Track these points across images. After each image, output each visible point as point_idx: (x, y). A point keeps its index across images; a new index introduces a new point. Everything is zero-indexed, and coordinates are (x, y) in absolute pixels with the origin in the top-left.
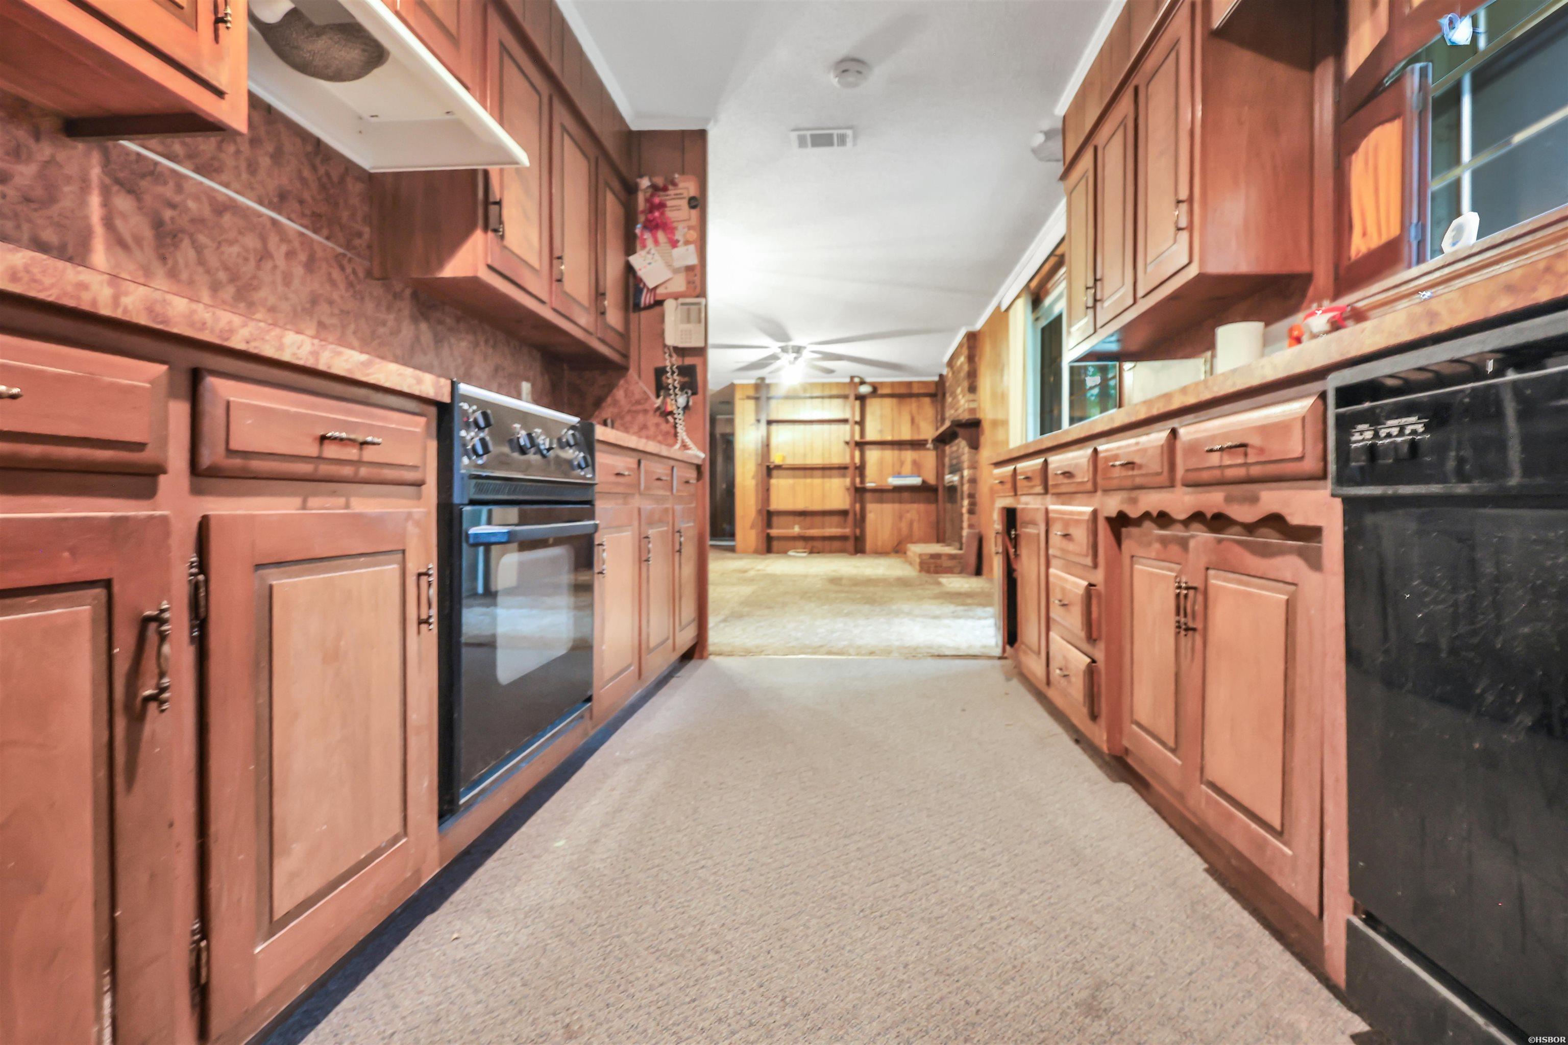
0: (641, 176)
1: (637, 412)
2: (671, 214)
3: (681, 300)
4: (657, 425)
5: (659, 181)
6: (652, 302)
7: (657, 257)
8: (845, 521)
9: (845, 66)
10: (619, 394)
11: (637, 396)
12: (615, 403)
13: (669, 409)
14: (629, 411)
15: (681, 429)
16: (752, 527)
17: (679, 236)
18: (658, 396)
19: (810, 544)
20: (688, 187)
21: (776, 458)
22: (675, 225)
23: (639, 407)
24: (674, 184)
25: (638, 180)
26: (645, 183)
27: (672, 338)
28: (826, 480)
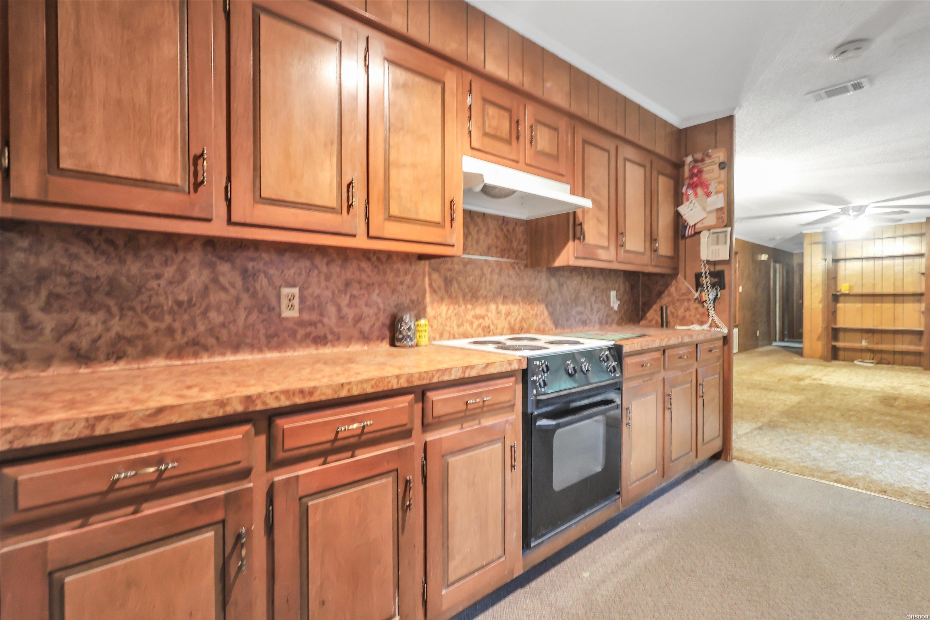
0: (687, 156)
1: (683, 300)
2: (706, 176)
3: (712, 231)
4: (697, 309)
5: (699, 156)
6: (693, 233)
7: (696, 204)
8: (920, 340)
10: (672, 289)
11: (684, 291)
12: (670, 295)
13: (704, 299)
14: (678, 300)
15: (712, 312)
16: (819, 339)
17: (712, 189)
18: (697, 291)
19: (879, 356)
20: (719, 155)
21: (844, 288)
22: (709, 182)
23: (685, 297)
24: (709, 156)
25: (685, 159)
26: (689, 159)
27: (704, 256)
28: (897, 305)
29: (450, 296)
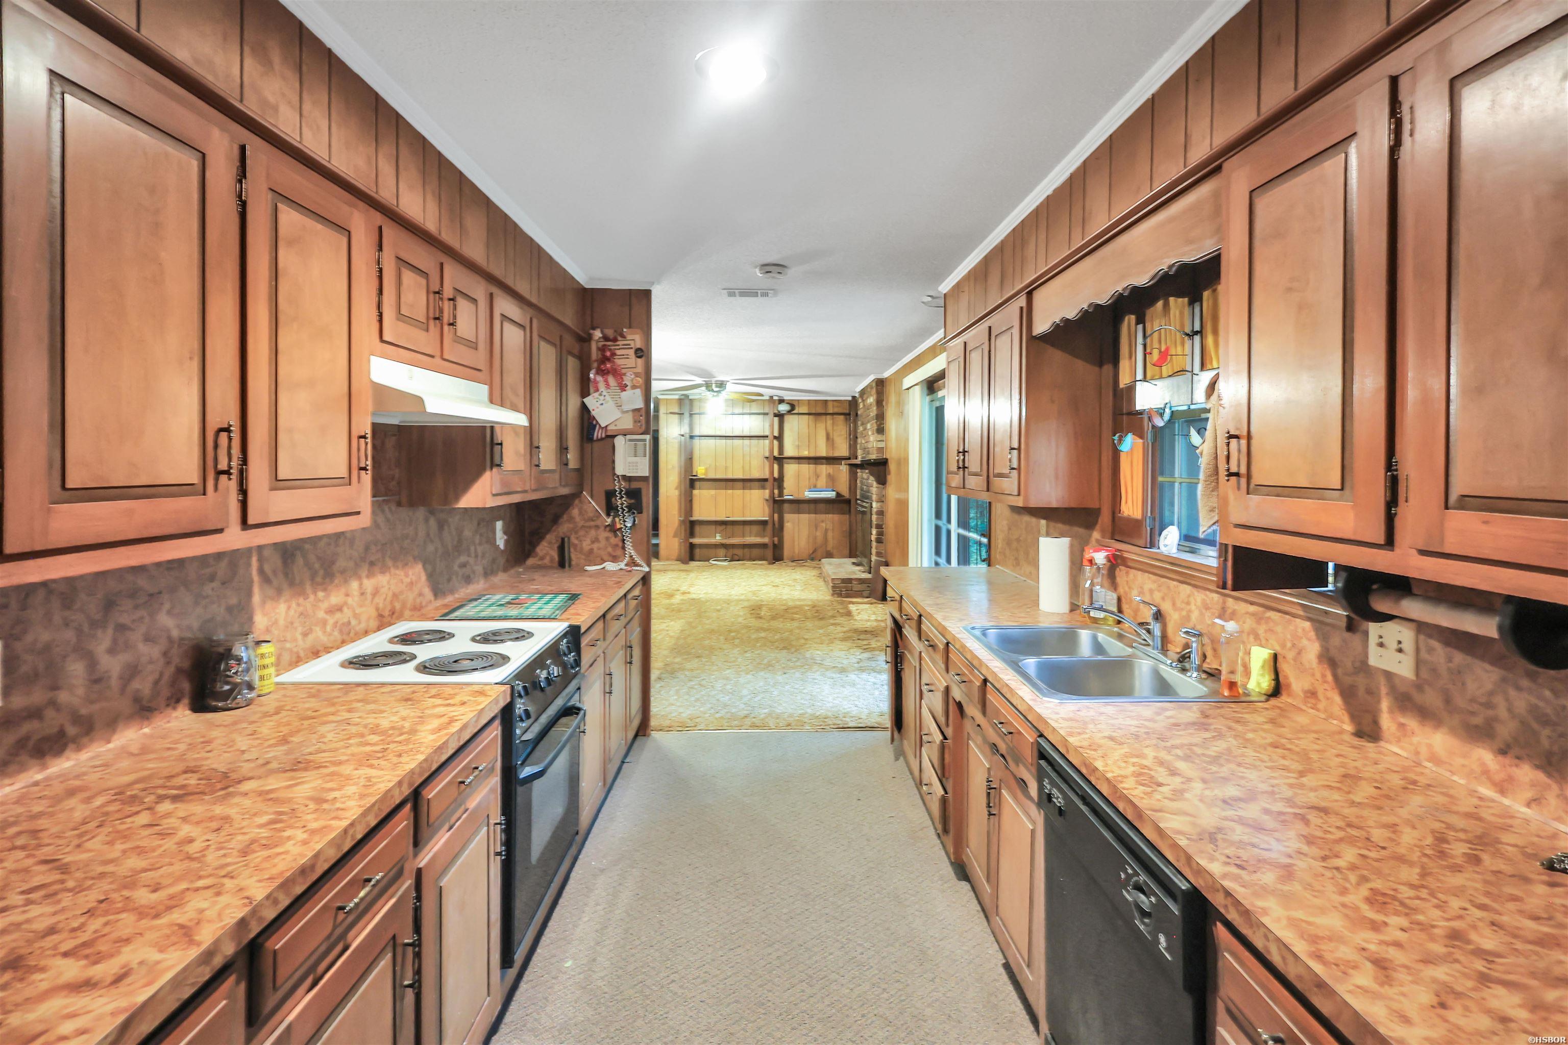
0: (594, 328)
1: (590, 527)
2: (619, 362)
3: (628, 437)
4: (607, 539)
5: (610, 333)
6: (604, 436)
7: (608, 398)
8: (764, 530)
9: (768, 268)
10: (575, 512)
11: (591, 514)
12: (571, 519)
13: (618, 526)
14: (583, 526)
15: (629, 545)
17: (627, 380)
18: (608, 515)
19: (731, 552)
20: (635, 339)
21: (700, 471)
22: (624, 371)
23: (592, 523)
24: (623, 337)
25: (592, 331)
26: (597, 334)
27: (620, 470)
28: (746, 491)
29: (292, 584)
